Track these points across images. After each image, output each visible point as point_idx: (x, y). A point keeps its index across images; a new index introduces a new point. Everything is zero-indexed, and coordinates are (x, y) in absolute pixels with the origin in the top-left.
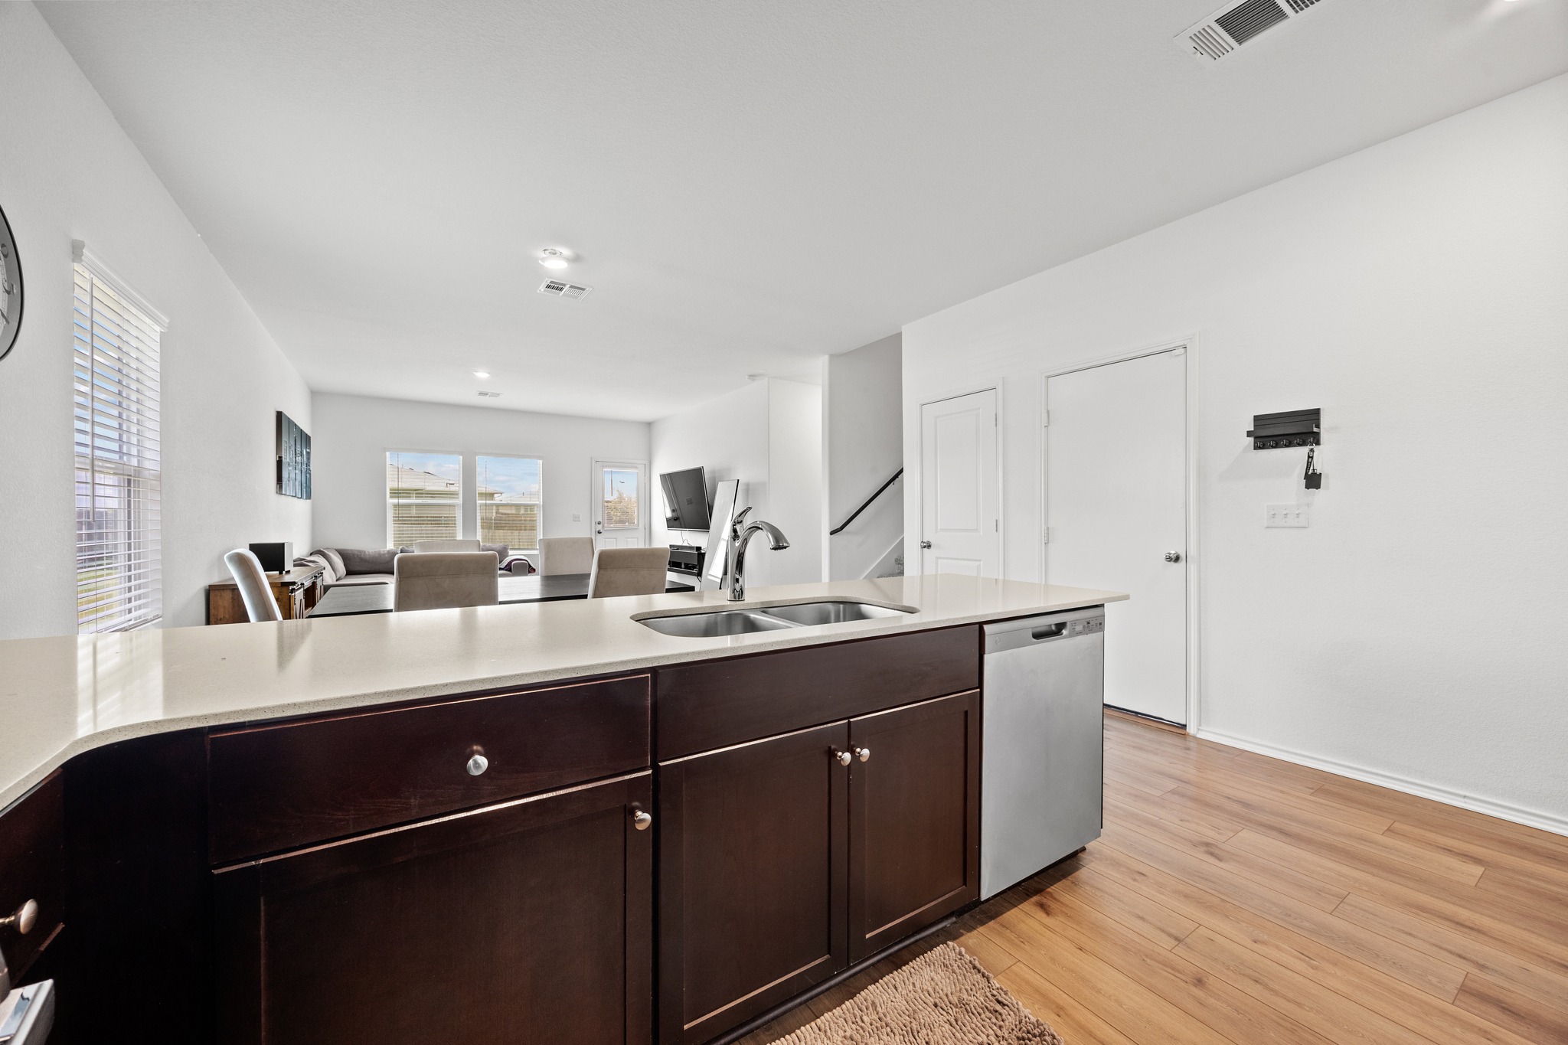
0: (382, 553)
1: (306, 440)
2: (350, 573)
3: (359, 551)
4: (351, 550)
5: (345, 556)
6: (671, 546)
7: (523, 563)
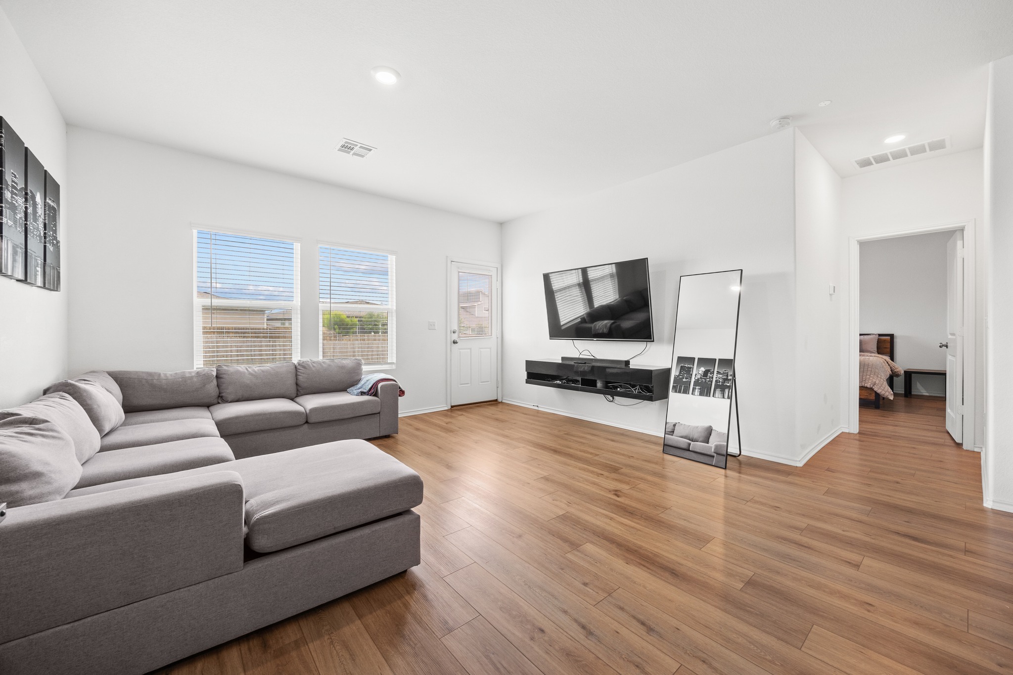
0: (188, 375)
1: (50, 186)
2: (131, 409)
3: (150, 374)
4: (137, 372)
5: (123, 381)
6: (563, 358)
7: (393, 385)
